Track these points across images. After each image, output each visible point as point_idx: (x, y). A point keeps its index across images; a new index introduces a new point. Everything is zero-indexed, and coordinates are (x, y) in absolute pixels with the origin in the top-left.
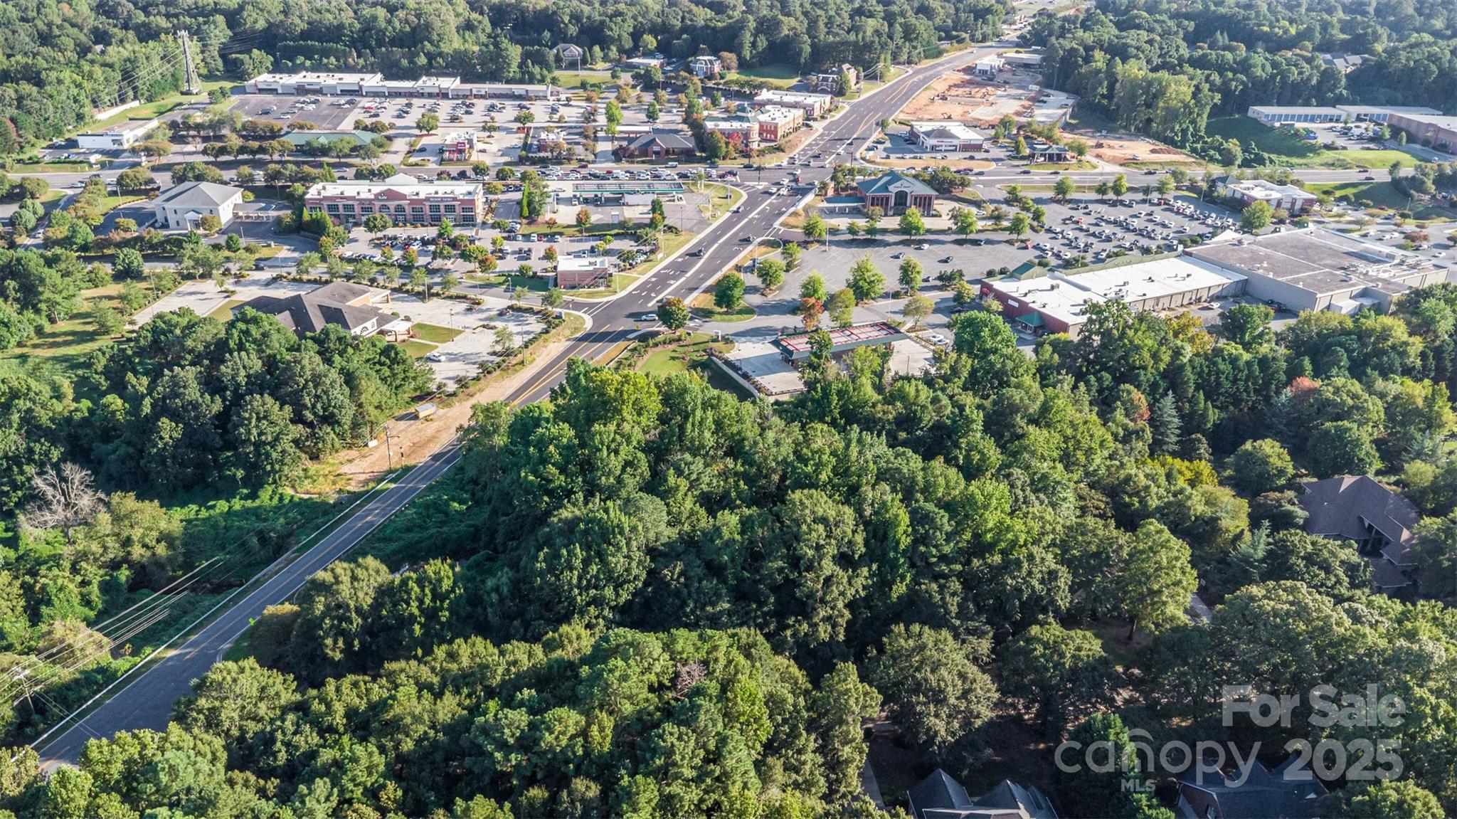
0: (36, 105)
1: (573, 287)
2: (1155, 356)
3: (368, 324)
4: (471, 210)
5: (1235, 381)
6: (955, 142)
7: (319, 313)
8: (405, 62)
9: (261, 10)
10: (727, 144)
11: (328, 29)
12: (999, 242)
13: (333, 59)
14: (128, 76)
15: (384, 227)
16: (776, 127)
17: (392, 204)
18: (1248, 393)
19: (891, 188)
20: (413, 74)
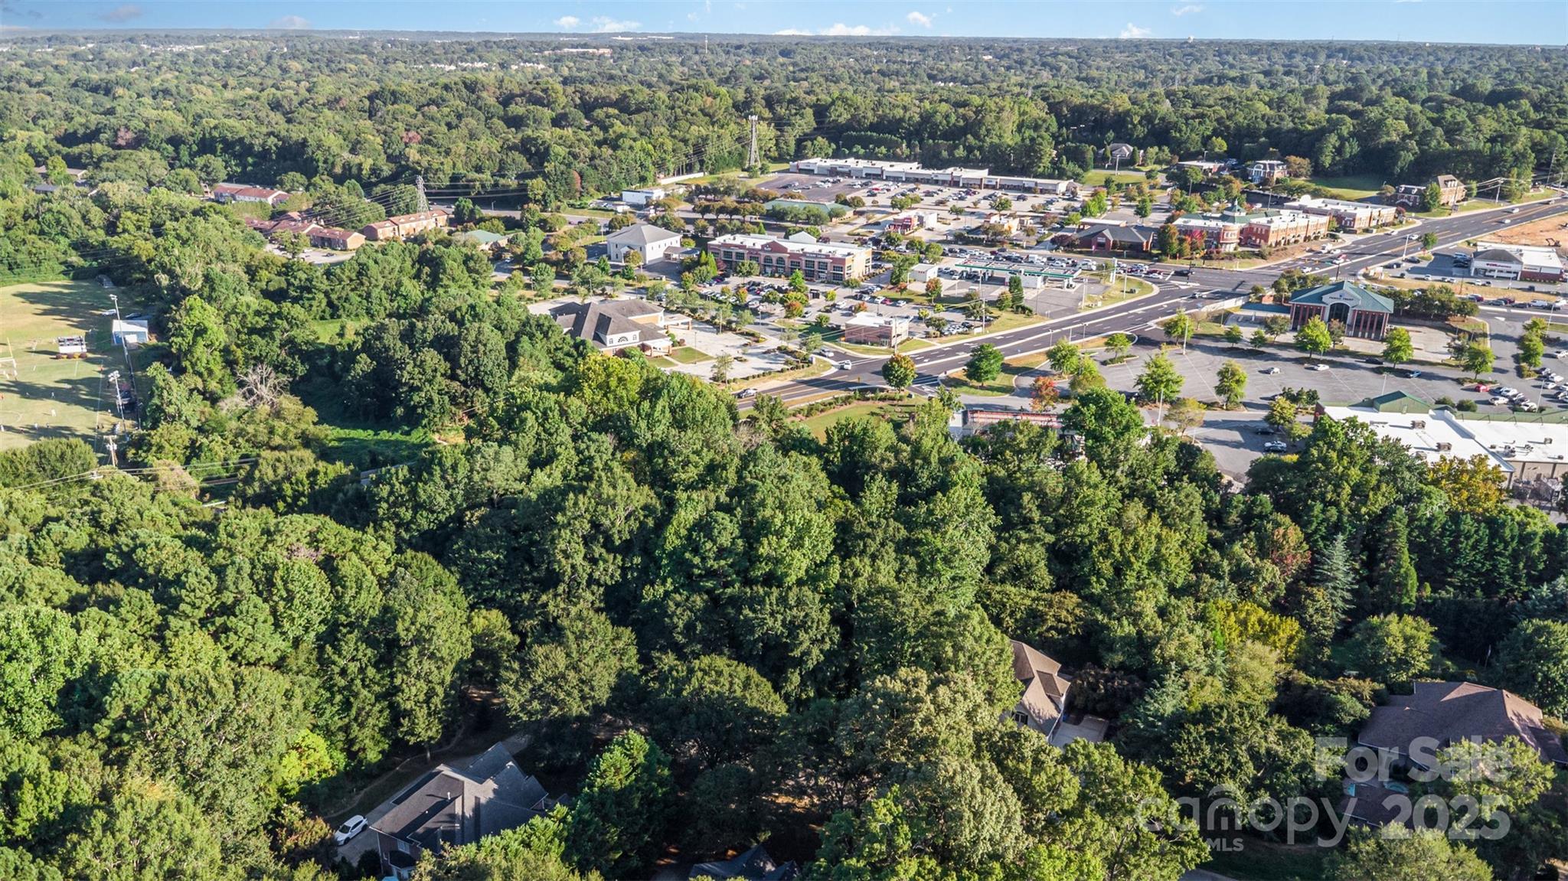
0: (604, 163)
1: (859, 342)
2: (1360, 492)
3: (629, 335)
4: (841, 269)
5: (1490, 554)
6: (1514, 267)
7: (595, 320)
8: (945, 154)
9: (850, 106)
10: (1181, 241)
11: (890, 122)
12: (1445, 378)
13: (883, 150)
14: (698, 151)
15: (749, 274)
16: (1267, 231)
17: (775, 256)
18: (1515, 579)
19: (1325, 298)
20: (943, 164)
